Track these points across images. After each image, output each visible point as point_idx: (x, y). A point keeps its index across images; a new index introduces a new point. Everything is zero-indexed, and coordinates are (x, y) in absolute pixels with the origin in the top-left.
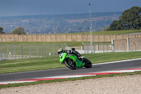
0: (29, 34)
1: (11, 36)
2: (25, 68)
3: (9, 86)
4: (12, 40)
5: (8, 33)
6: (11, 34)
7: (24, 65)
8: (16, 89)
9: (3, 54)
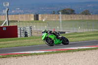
0: (93, 14)
1: (81, 16)
2: (90, 38)
3: (79, 50)
4: (81, 18)
5: (78, 14)
6: (80, 14)
7: (89, 36)
8: (83, 52)
9: (75, 28)
